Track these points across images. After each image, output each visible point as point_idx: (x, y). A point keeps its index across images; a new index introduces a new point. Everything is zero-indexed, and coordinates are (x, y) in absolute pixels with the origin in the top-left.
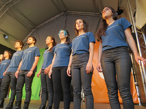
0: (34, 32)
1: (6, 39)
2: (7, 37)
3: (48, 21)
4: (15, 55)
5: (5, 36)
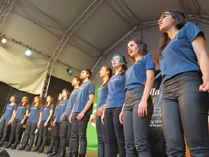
0: (101, 61)
1: (71, 74)
2: (70, 72)
3: (117, 43)
4: (73, 93)
5: (68, 70)
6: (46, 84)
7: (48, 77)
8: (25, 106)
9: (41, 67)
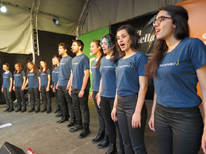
0: (89, 3)
5: (55, 21)
6: (35, 41)
7: (35, 33)
8: (20, 73)
9: (23, 23)
